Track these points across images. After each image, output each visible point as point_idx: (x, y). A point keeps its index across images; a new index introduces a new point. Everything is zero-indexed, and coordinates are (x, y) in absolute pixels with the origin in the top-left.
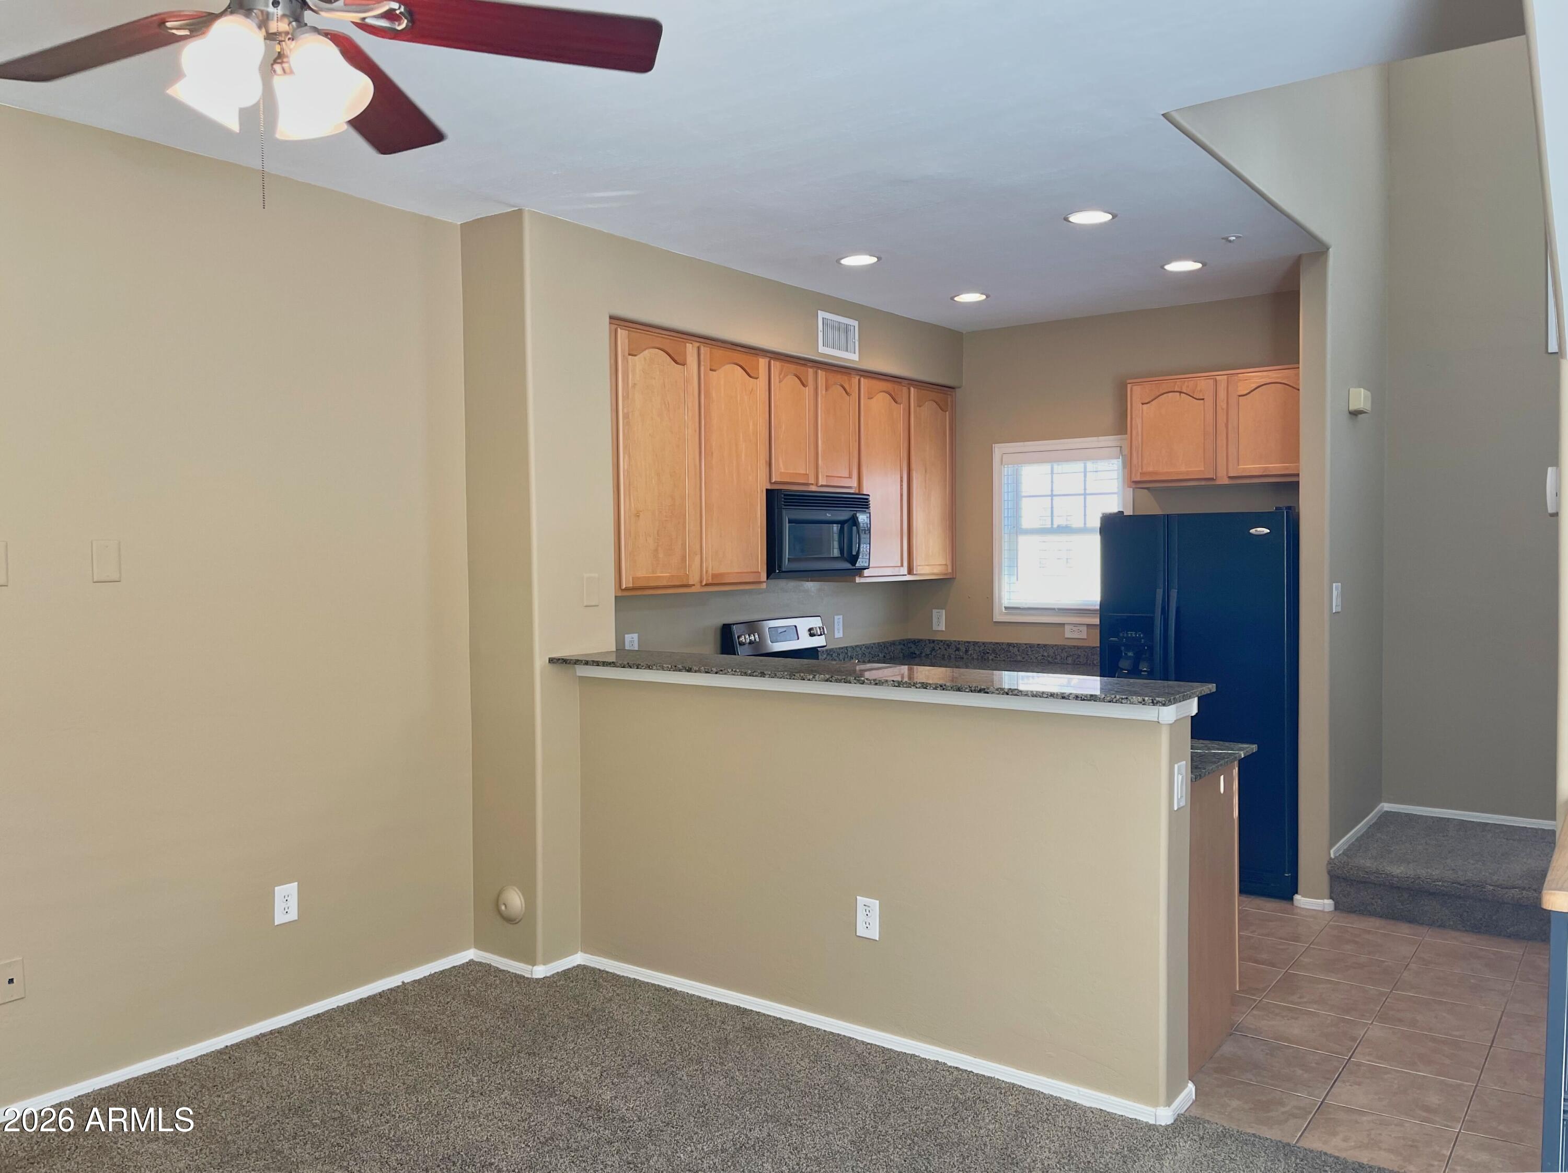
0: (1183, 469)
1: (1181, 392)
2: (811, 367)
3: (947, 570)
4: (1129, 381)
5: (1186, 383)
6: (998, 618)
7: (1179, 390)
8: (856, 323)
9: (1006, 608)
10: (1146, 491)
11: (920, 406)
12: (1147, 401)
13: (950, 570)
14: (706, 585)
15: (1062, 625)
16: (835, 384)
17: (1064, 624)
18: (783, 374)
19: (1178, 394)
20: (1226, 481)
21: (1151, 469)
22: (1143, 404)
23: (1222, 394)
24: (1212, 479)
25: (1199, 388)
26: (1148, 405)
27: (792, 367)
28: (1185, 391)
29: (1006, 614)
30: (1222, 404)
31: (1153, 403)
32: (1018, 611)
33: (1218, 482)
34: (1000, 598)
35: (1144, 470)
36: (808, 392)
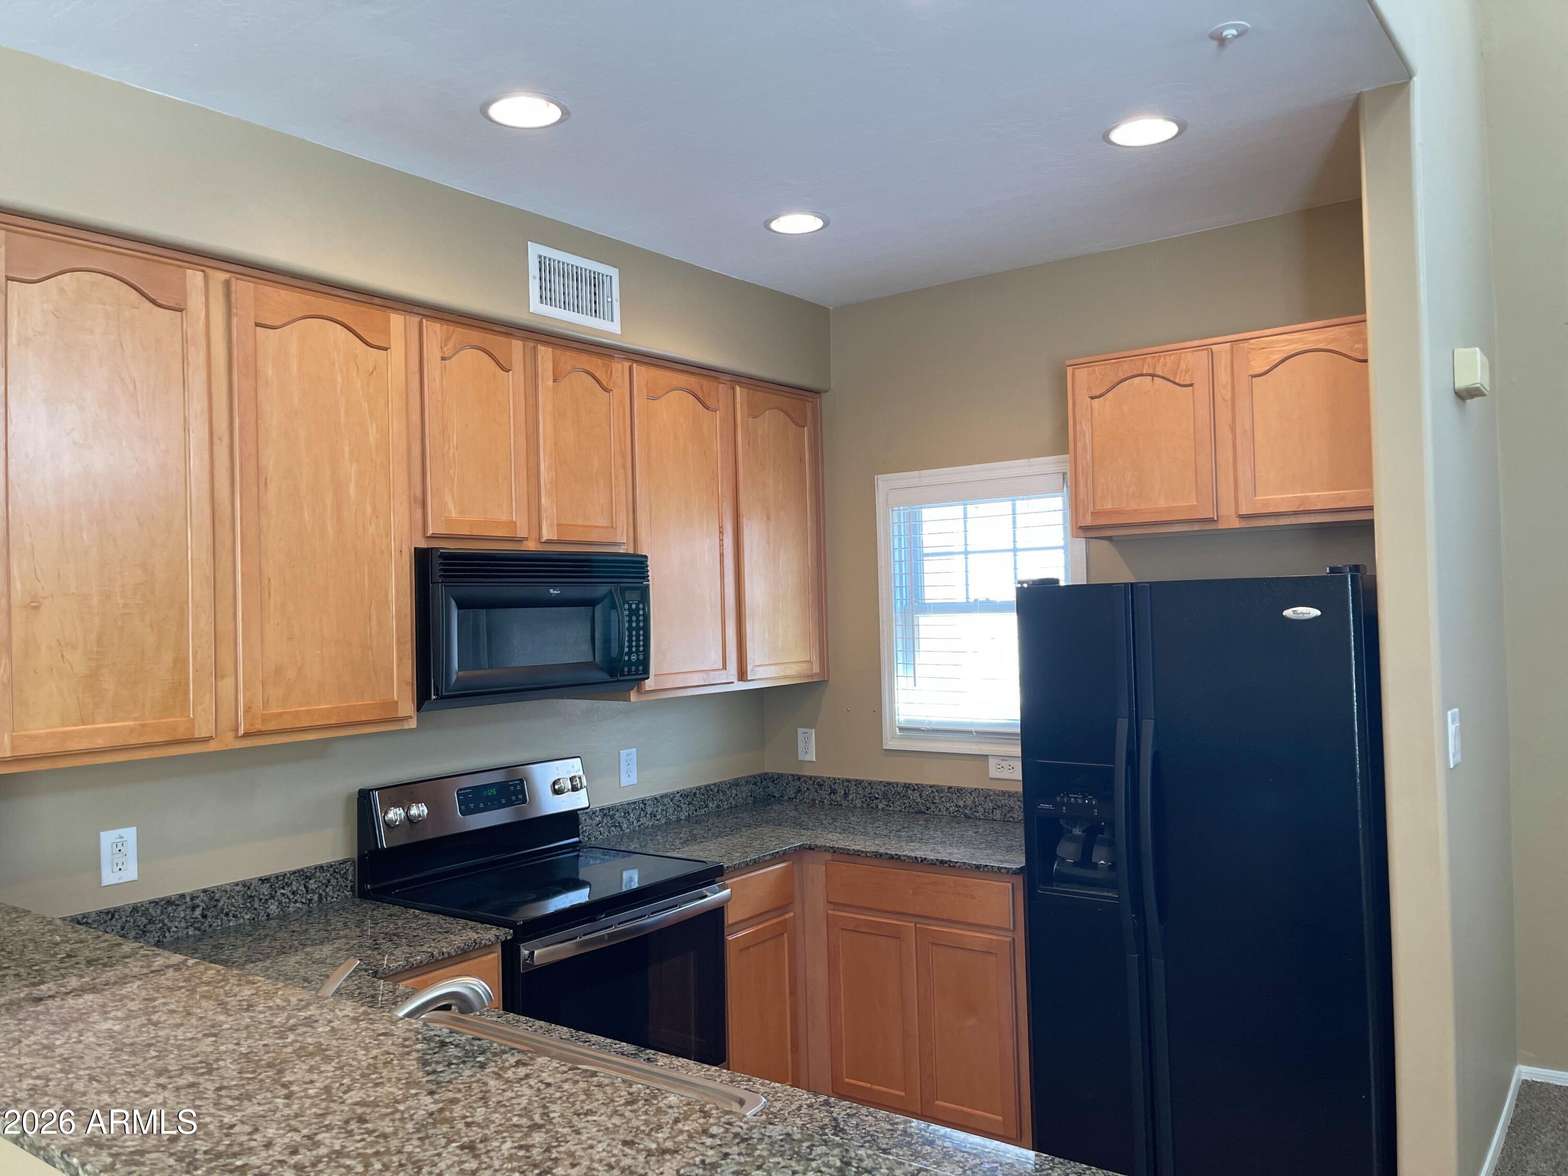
0: (1162, 504)
1: (1153, 376)
2: (518, 338)
3: (812, 670)
4: (1068, 363)
5: (1162, 360)
6: (891, 743)
7: (1151, 371)
8: (614, 272)
9: (901, 729)
10: (1105, 543)
11: (755, 417)
12: (1098, 393)
13: (816, 669)
14: (247, 735)
15: (985, 757)
16: (574, 369)
17: (987, 756)
18: (451, 344)
19: (1150, 378)
20: (1236, 524)
21: (1109, 506)
22: (1092, 398)
23: (1223, 376)
24: (1210, 520)
25: (1183, 366)
26: (1101, 399)
27: (476, 336)
28: (1160, 374)
29: (900, 738)
30: (1224, 393)
31: (1109, 395)
32: (919, 734)
33: (1221, 526)
34: (893, 713)
35: (1099, 507)
36: (514, 381)
